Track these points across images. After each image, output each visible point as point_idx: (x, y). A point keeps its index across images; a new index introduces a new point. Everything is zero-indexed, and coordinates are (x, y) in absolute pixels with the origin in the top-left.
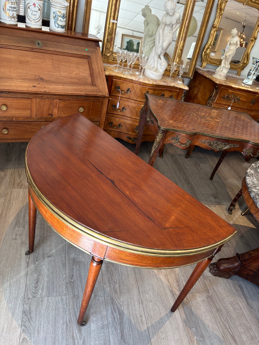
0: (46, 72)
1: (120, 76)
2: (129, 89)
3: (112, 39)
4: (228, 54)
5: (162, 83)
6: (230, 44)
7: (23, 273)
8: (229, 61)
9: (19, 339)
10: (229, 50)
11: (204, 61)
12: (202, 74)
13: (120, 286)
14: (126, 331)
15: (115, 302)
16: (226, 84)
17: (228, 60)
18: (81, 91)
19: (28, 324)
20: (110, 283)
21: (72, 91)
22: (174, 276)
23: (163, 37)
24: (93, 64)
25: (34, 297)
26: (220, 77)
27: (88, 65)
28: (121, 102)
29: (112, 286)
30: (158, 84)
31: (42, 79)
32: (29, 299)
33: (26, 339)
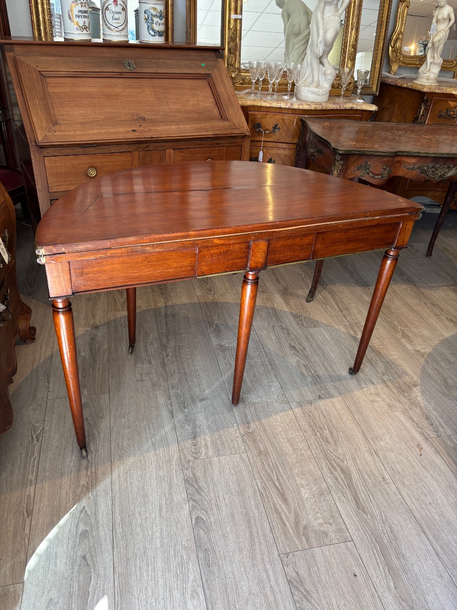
0: (147, 108)
1: (259, 104)
2: (276, 126)
3: (236, 46)
4: (437, 39)
5: (331, 106)
6: (437, 21)
7: (168, 428)
8: (439, 51)
9: (190, 520)
10: (436, 32)
11: (393, 62)
12: (394, 84)
13: (331, 433)
14: (362, 496)
15: (331, 456)
16: (441, 92)
17: (437, 51)
18: (207, 131)
19: (197, 497)
20: (313, 430)
21: (193, 132)
22: (419, 411)
23: (324, 24)
24: (217, 86)
25: (195, 458)
26: (428, 82)
27: (210, 89)
28: (265, 151)
29: (318, 434)
30: (324, 108)
31: (144, 119)
32: (189, 462)
33: (201, 518)
